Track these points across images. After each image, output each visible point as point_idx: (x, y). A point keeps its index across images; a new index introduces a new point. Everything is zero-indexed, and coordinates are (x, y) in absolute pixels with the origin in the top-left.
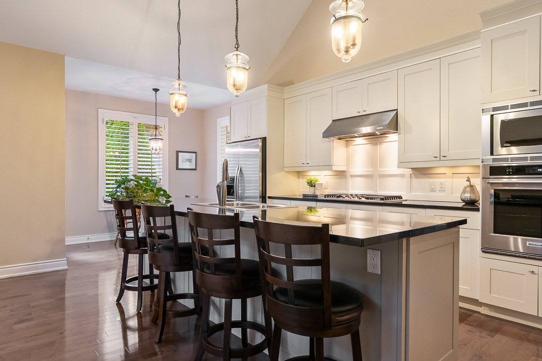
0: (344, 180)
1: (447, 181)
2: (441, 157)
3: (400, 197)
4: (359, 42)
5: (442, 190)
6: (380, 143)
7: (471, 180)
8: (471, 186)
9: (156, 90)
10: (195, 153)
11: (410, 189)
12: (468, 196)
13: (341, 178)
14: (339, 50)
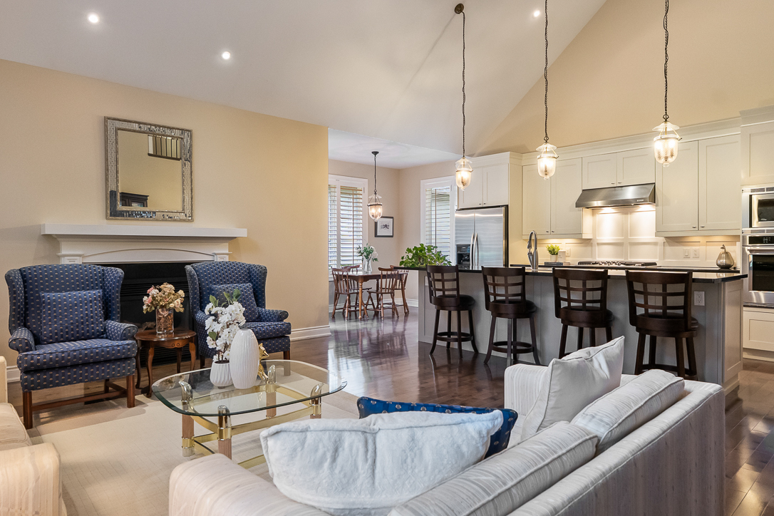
0: (590, 248)
1: (701, 249)
2: (698, 228)
3: (655, 264)
4: (675, 153)
5: (696, 257)
6: (631, 213)
7: (726, 247)
8: (726, 253)
9: (375, 153)
10: (392, 218)
11: (664, 256)
12: (723, 261)
13: (586, 246)
14: (660, 158)
